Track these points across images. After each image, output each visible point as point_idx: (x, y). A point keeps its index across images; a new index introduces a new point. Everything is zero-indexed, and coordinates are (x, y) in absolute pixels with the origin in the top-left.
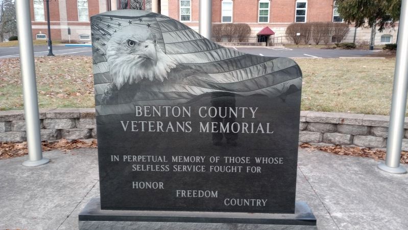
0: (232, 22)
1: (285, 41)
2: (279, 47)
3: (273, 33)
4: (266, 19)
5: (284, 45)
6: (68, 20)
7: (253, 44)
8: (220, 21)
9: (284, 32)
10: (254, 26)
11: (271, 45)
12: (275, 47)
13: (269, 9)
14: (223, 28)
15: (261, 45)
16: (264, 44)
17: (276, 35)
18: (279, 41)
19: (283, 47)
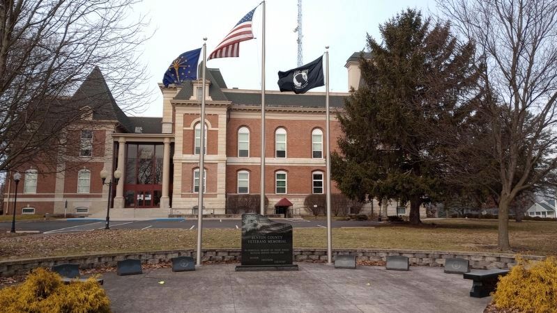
0: (248, 193)
1: (303, 212)
2: (298, 219)
3: (292, 205)
4: (283, 190)
5: (303, 216)
6: (64, 192)
7: (272, 216)
8: (236, 193)
9: (303, 203)
10: (272, 197)
11: (290, 217)
12: (294, 218)
13: (286, 180)
14: (240, 199)
15: (279, 216)
16: (283, 215)
17: (294, 207)
18: (298, 213)
19: (302, 219)
